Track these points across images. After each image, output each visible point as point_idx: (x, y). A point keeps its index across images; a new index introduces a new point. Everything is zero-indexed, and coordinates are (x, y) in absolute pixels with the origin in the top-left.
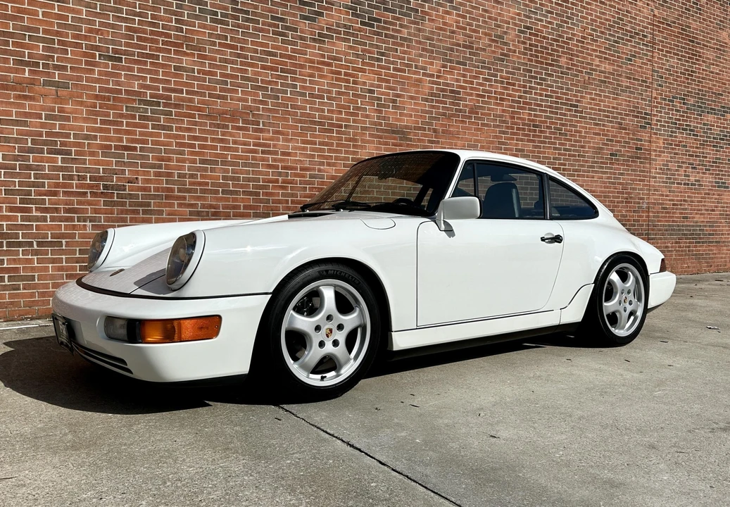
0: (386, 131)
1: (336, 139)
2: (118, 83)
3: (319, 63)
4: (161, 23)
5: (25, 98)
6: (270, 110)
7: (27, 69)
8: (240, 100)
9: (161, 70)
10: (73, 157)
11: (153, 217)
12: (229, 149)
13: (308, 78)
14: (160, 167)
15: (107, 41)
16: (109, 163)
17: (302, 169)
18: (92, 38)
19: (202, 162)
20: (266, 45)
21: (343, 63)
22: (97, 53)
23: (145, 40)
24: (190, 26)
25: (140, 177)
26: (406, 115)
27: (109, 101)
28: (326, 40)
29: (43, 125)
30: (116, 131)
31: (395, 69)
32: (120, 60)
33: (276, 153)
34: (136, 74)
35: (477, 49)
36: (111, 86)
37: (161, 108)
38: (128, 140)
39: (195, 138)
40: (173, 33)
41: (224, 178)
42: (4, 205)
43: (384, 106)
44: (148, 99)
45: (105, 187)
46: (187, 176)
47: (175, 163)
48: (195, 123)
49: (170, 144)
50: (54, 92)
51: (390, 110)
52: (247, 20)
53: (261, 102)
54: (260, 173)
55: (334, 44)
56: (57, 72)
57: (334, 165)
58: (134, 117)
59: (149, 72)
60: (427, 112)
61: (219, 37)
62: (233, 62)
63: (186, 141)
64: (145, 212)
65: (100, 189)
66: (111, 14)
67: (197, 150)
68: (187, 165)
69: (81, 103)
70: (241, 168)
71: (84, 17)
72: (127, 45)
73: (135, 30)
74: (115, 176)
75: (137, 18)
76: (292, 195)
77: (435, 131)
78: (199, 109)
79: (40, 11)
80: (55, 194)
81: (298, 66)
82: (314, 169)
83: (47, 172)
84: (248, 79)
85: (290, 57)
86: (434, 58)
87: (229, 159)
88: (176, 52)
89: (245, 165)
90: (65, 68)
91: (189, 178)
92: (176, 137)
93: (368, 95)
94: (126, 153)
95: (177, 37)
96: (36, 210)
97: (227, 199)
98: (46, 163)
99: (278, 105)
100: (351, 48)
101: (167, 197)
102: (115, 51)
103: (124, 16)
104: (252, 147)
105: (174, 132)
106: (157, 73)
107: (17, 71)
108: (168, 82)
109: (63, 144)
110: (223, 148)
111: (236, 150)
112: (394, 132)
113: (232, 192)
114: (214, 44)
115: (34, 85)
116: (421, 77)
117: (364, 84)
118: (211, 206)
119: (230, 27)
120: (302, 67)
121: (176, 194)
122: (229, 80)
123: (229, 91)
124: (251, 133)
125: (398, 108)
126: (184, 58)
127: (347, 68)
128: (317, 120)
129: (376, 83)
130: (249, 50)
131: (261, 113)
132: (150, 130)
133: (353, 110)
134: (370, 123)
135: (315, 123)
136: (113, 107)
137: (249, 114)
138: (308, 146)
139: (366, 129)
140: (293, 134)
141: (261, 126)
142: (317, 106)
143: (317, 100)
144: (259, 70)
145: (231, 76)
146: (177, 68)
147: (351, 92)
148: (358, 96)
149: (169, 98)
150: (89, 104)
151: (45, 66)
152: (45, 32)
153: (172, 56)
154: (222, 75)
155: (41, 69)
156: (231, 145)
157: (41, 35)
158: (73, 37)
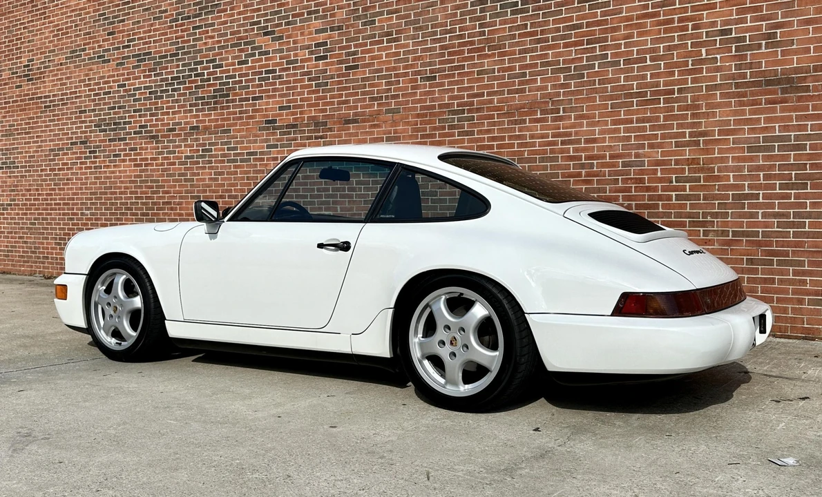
0: (753, 84)
1: (663, 110)
2: (432, 100)
3: (639, 17)
4: (466, 32)
5: (374, 126)
6: (572, 93)
7: (376, 103)
8: (539, 89)
9: (466, 79)
12: (526, 145)
13: (623, 42)
15: (425, 65)
17: (612, 157)
18: (416, 67)
20: (571, 19)
21: (678, 6)
22: (419, 77)
23: (454, 53)
24: (492, 27)
26: (796, 52)
27: (427, 117)
32: (435, 78)
33: (578, 141)
34: (446, 87)
36: (428, 104)
37: (466, 115)
39: (494, 139)
40: (476, 39)
43: (750, 47)
44: (456, 108)
48: (494, 124)
50: (391, 118)
51: (763, 50)
53: (563, 86)
54: (559, 167)
56: (393, 101)
57: (660, 146)
58: (444, 128)
59: (457, 83)
61: (518, 28)
62: (532, 50)
63: (486, 143)
66: (429, 39)
69: (408, 123)
70: (538, 164)
71: (411, 48)
72: (441, 63)
73: (446, 47)
74: (430, 183)
75: (448, 36)
78: (498, 109)
79: (384, 54)
81: (609, 30)
82: (629, 155)
84: (548, 64)
85: (598, 23)
87: (526, 156)
88: (479, 57)
89: (542, 160)
90: (398, 96)
92: (477, 140)
93: (718, 38)
95: (480, 42)
99: (582, 84)
102: (431, 71)
103: (439, 37)
104: (550, 139)
105: (476, 136)
106: (463, 82)
107: (370, 106)
108: (472, 88)
110: (520, 145)
111: (533, 144)
112: (769, 83)
114: (514, 37)
115: (379, 114)
117: (714, 24)
119: (531, 13)
120: (615, 29)
122: (528, 71)
123: (527, 82)
124: (549, 123)
125: (778, 44)
126: (486, 61)
127: (683, 10)
128: (635, 91)
129: (735, 17)
130: (550, 31)
131: (562, 98)
132: (457, 138)
133: (692, 65)
134: (723, 78)
135: (631, 95)
136: (429, 122)
137: (548, 102)
138: (622, 126)
139: (716, 87)
140: (601, 115)
141: (561, 113)
142: (636, 73)
143: (636, 66)
144: (561, 50)
145: (531, 66)
146: (479, 73)
147: (689, 42)
148: (702, 44)
149: (472, 104)
150: (413, 123)
151: (387, 98)
152: (387, 70)
153: (476, 62)
154: (520, 67)
155: (384, 101)
156: (528, 141)
157: (384, 73)
158: (404, 69)
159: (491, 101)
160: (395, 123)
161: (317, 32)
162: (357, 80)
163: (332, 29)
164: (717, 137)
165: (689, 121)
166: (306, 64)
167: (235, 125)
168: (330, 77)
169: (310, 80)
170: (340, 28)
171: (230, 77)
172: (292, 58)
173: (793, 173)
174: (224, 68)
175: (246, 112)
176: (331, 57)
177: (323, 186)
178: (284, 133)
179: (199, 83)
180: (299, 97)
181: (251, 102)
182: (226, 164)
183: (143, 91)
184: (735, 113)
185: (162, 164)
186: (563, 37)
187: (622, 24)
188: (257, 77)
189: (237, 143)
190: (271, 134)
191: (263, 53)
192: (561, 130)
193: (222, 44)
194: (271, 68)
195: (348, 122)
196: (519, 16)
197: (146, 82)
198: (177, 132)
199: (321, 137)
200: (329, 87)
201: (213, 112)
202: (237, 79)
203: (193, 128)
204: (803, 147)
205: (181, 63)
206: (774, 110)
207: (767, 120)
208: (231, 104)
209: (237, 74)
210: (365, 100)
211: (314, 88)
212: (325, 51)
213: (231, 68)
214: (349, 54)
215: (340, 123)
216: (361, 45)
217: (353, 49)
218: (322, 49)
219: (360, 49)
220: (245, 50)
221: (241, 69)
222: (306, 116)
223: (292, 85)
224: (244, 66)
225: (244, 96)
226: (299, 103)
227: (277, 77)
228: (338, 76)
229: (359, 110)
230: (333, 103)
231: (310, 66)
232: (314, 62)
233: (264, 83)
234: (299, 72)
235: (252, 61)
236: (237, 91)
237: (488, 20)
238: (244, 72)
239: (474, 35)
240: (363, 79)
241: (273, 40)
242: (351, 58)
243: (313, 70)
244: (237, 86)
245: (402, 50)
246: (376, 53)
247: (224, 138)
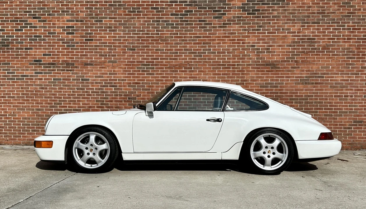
0: (262, 65)
1: (231, 71)
2: (134, 59)
3: (223, 37)
4: (150, 32)
5: (103, 68)
6: (197, 62)
7: (103, 57)
8: (183, 59)
9: (150, 51)
10: (118, 88)
13: (217, 45)
14: (149, 90)
15: (129, 43)
16: (130, 89)
18: (125, 43)
20: (196, 34)
21: (237, 35)
22: (126, 48)
23: (144, 40)
24: (162, 32)
25: (142, 94)
26: (276, 55)
27: (131, 66)
28: (227, 26)
29: (108, 77)
30: (133, 77)
31: (268, 33)
32: (135, 50)
34: (141, 54)
35: (328, 13)
36: (131, 60)
37: (150, 66)
38: (137, 80)
39: (163, 77)
40: (155, 36)
42: (96, 106)
43: (261, 52)
44: (145, 63)
45: (129, 98)
47: (155, 88)
48: (164, 71)
49: (153, 80)
50: (112, 65)
51: (266, 54)
52: (187, 24)
53: (193, 59)
55: (231, 27)
56: (113, 57)
58: (139, 71)
59: (146, 53)
60: (290, 52)
61: (174, 34)
62: (180, 44)
63: (160, 79)
65: (127, 99)
66: (132, 32)
67: (164, 82)
68: (160, 88)
69: (121, 68)
71: (122, 35)
72: (137, 43)
73: (140, 37)
74: (132, 94)
75: (141, 32)
76: (208, 99)
77: (296, 61)
78: (165, 65)
79: (107, 36)
80: (112, 101)
81: (212, 40)
83: (109, 94)
84: (187, 50)
85: (207, 37)
86: (296, 23)
88: (156, 43)
90: (115, 55)
92: (155, 77)
93: (251, 48)
94: (136, 85)
95: (157, 37)
96: (106, 107)
98: (109, 90)
99: (201, 59)
100: (241, 27)
102: (133, 47)
103: (136, 32)
104: (188, 79)
105: (155, 76)
106: (148, 53)
107: (100, 58)
108: (153, 56)
109: (115, 83)
112: (267, 65)
114: (172, 37)
115: (105, 63)
116: (286, 34)
117: (249, 43)
119: (179, 29)
120: (214, 40)
122: (178, 52)
123: (178, 56)
124: (188, 73)
125: (270, 52)
126: (160, 45)
127: (239, 37)
128: (221, 63)
129: (256, 41)
130: (188, 37)
131: (193, 63)
132: (146, 76)
133: (242, 56)
134: (252, 62)
135: (220, 65)
136: (132, 68)
137: (187, 65)
138: (217, 76)
139: (250, 65)
140: (209, 71)
141: (193, 69)
142: (221, 57)
143: (222, 54)
144: (192, 45)
145: (180, 50)
146: (156, 50)
147: (241, 48)
148: (245, 49)
149: (153, 62)
150: (124, 68)
151: (109, 55)
152: (109, 43)
153: (155, 45)
154: (175, 50)
155: (108, 57)
156: (179, 79)
157: (108, 45)
158: (118, 44)
159: (162, 62)
160: (114, 67)
161: (67, 21)
162: (92, 46)
163: (77, 21)
164: (250, 82)
165: (241, 76)
166: (61, 35)
167: (14, 61)
168: (76, 43)
169: (63, 43)
170: (81, 21)
171: (10, 37)
172: (52, 32)
173: (274, 95)
174: (5, 32)
175: (21, 55)
176: (76, 34)
177: (72, 93)
178: (47, 67)
180: (56, 51)
181: (24, 50)
182: (6, 80)
184: (256, 74)
186: (193, 40)
187: (217, 39)
188: (29, 38)
189: (15, 70)
190: (38, 67)
191: (33, 27)
192: (193, 76)
193: (4, 19)
194: (38, 35)
195: (87, 64)
196: (174, 29)
199: (71, 70)
200: (75, 47)
202: (15, 38)
204: (277, 87)
206: (269, 74)
207: (267, 77)
208: (10, 50)
209: (15, 35)
210: (97, 55)
211: (66, 47)
212: (72, 30)
213: (10, 32)
214: (87, 34)
215: (82, 64)
216: (94, 30)
217: (89, 32)
218: (71, 29)
219: (93, 32)
220: (21, 24)
221: (18, 33)
222: (61, 60)
223: (52, 44)
224: (20, 32)
225: (19, 47)
226: (56, 53)
227: (42, 40)
228: (81, 43)
229: (93, 60)
230: (78, 55)
231: (63, 36)
232: (66, 35)
233: (33, 41)
234: (56, 38)
235: (25, 30)
236: (15, 44)
237: (160, 29)
238: (20, 35)
239: (154, 34)
240: (95, 46)
241: (39, 21)
242: (88, 35)
243: (65, 38)
244: (15, 41)
245: (117, 36)
246: (103, 35)
247: (5, 67)
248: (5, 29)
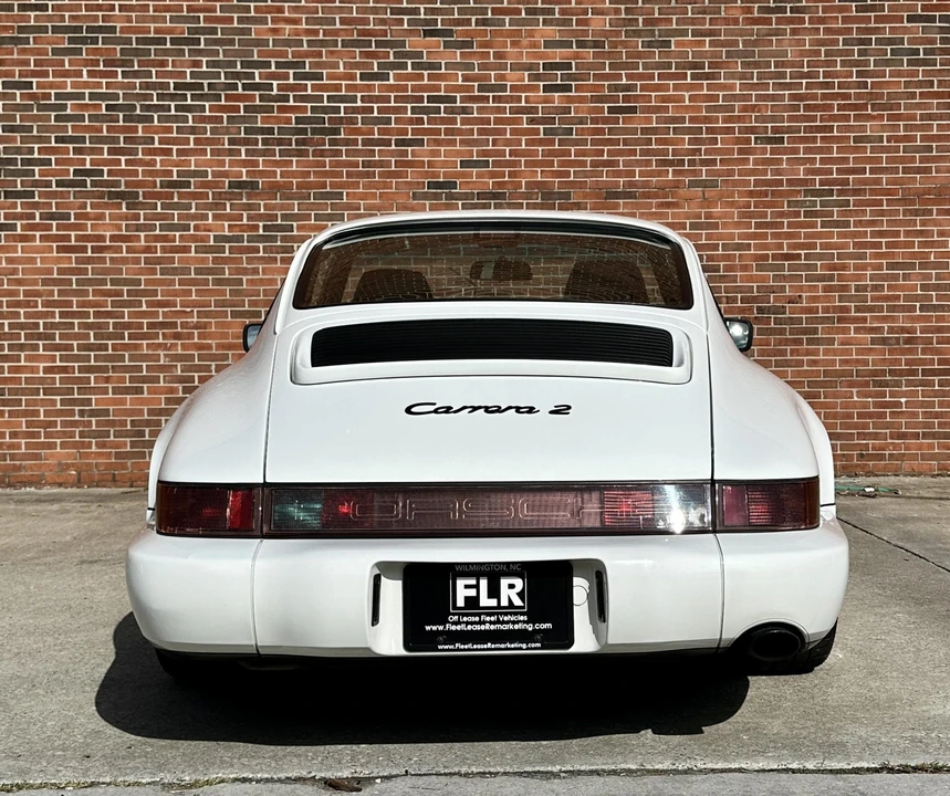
4: (836, 80)
5: (668, 205)
7: (670, 169)
9: (835, 146)
10: (722, 273)
11: (821, 347)
12: (932, 244)
14: (831, 278)
15: (765, 119)
16: (764, 279)
18: (747, 118)
19: (891, 266)
22: (753, 136)
23: (816, 108)
24: (877, 77)
25: (804, 295)
27: (767, 197)
30: (775, 235)
32: (781, 140)
34: (802, 156)
36: (769, 177)
37: (835, 198)
38: (789, 246)
39: (881, 234)
40: (852, 91)
41: (923, 287)
44: (818, 187)
45: (760, 310)
46: (869, 289)
47: (852, 272)
48: (882, 213)
49: (845, 246)
50: (701, 194)
56: (704, 169)
58: (797, 214)
59: (820, 150)
61: (920, 84)
62: (941, 117)
63: (869, 240)
64: (810, 342)
65: (755, 313)
66: (771, 82)
67: (884, 250)
68: (868, 273)
69: (732, 204)
71: (738, 92)
72: (791, 119)
73: (800, 97)
74: (772, 295)
75: (804, 81)
78: (888, 192)
79: (687, 95)
87: (932, 259)
88: (857, 118)
90: (713, 162)
91: (872, 291)
92: (854, 235)
94: (786, 263)
95: (858, 96)
97: (928, 319)
101: (840, 320)
102: (775, 130)
103: (788, 81)
105: (852, 229)
106: (830, 150)
107: (659, 174)
108: (846, 160)
110: (923, 244)
113: (935, 308)
114: (913, 95)
115: (678, 188)
118: (903, 330)
119: (938, 67)
121: (853, 314)
122: (934, 145)
123: (934, 159)
126: (868, 124)
132: (819, 230)
136: (771, 205)
145: (938, 138)
146: (857, 140)
149: (846, 182)
150: (742, 204)
151: (691, 163)
152: (692, 120)
153: (852, 123)
154: (923, 138)
155: (686, 167)
156: (936, 239)
157: (687, 125)
158: (725, 121)
160: (706, 202)
161: (548, 44)
162: (634, 131)
163: (581, 44)
166: (523, 95)
167: (356, 185)
168: (576, 121)
169: (531, 121)
170: (597, 44)
171: (343, 99)
172: (493, 82)
174: (325, 82)
175: (381, 164)
176: (578, 88)
178: (475, 207)
179: (258, 103)
180: (508, 149)
181: (393, 147)
183: (87, 101)
185: (148, 249)
188: (409, 106)
190: (442, 207)
191: (424, 66)
193: (321, 37)
194: (442, 94)
195: (617, 195)
196: (921, 69)
197: (99, 85)
198: (192, 189)
200: (574, 137)
201: (294, 159)
202: (359, 104)
203: (241, 185)
205: (204, 59)
208: (344, 148)
209: (359, 95)
210: (648, 163)
211: (542, 136)
212: (565, 77)
213: (343, 83)
214: (617, 88)
215: (598, 196)
216: (641, 77)
217: (624, 81)
218: (559, 73)
219: (638, 83)
220: (381, 54)
221: (370, 88)
222: (523, 181)
223: (492, 126)
224: (377, 83)
225: (376, 136)
226: (508, 158)
227: (457, 111)
228: (594, 121)
229: (637, 178)
230: (583, 164)
231: (531, 99)
232: (541, 93)
233: (425, 117)
234: (508, 106)
235: (397, 77)
236: (360, 125)
237: (872, 68)
238: (377, 94)
239: (848, 85)
240: (644, 131)
241: (447, 45)
242: (621, 94)
243: (540, 106)
244: (359, 116)
245: (721, 94)
246: (671, 93)
247: (324, 207)
248: (324, 71)
